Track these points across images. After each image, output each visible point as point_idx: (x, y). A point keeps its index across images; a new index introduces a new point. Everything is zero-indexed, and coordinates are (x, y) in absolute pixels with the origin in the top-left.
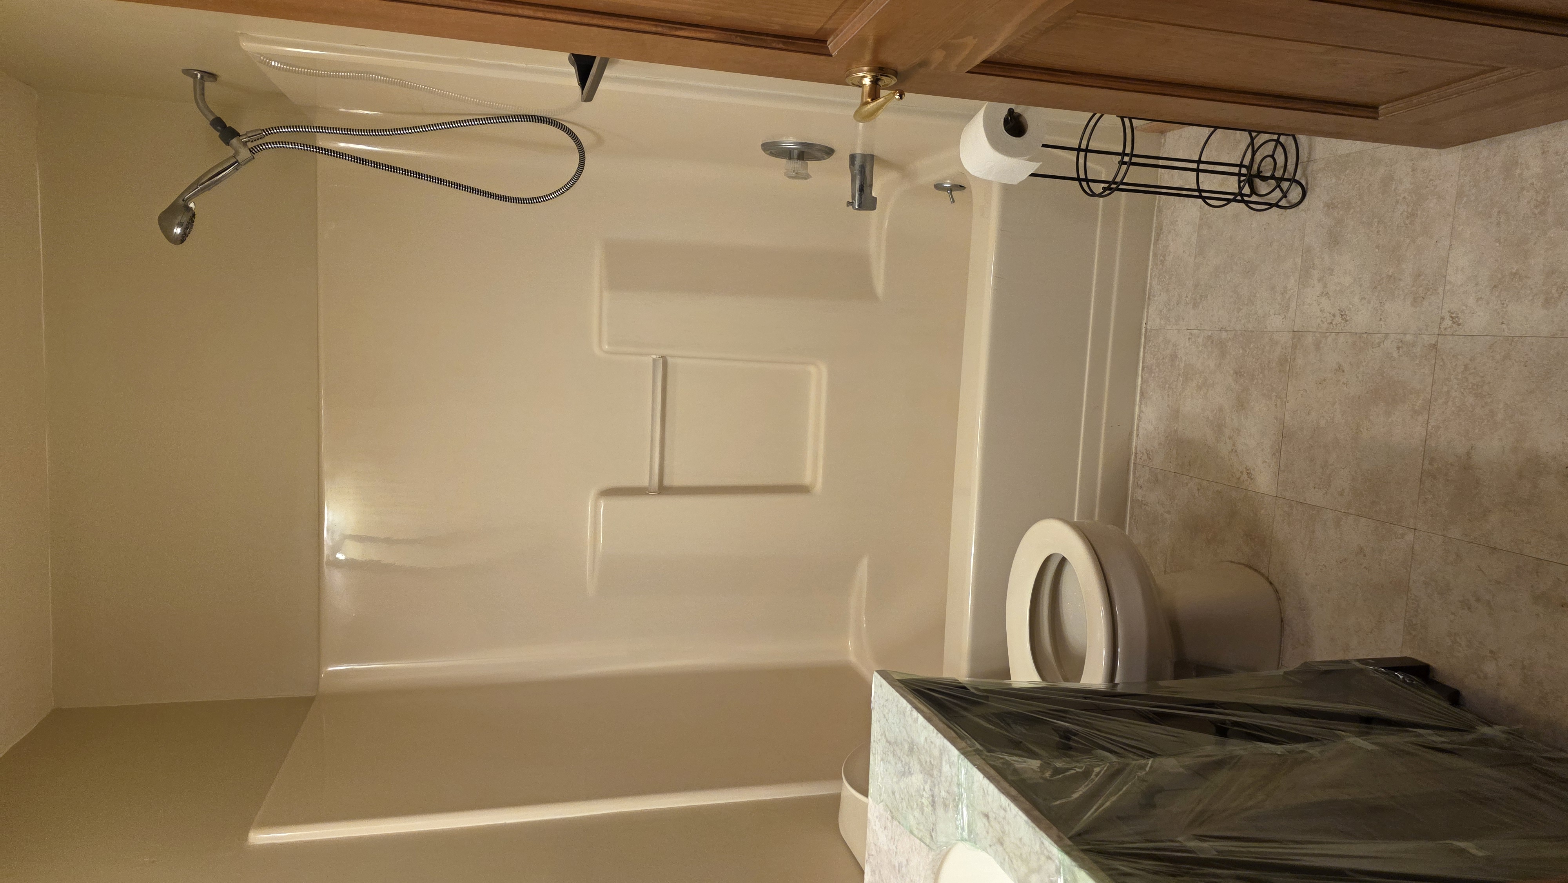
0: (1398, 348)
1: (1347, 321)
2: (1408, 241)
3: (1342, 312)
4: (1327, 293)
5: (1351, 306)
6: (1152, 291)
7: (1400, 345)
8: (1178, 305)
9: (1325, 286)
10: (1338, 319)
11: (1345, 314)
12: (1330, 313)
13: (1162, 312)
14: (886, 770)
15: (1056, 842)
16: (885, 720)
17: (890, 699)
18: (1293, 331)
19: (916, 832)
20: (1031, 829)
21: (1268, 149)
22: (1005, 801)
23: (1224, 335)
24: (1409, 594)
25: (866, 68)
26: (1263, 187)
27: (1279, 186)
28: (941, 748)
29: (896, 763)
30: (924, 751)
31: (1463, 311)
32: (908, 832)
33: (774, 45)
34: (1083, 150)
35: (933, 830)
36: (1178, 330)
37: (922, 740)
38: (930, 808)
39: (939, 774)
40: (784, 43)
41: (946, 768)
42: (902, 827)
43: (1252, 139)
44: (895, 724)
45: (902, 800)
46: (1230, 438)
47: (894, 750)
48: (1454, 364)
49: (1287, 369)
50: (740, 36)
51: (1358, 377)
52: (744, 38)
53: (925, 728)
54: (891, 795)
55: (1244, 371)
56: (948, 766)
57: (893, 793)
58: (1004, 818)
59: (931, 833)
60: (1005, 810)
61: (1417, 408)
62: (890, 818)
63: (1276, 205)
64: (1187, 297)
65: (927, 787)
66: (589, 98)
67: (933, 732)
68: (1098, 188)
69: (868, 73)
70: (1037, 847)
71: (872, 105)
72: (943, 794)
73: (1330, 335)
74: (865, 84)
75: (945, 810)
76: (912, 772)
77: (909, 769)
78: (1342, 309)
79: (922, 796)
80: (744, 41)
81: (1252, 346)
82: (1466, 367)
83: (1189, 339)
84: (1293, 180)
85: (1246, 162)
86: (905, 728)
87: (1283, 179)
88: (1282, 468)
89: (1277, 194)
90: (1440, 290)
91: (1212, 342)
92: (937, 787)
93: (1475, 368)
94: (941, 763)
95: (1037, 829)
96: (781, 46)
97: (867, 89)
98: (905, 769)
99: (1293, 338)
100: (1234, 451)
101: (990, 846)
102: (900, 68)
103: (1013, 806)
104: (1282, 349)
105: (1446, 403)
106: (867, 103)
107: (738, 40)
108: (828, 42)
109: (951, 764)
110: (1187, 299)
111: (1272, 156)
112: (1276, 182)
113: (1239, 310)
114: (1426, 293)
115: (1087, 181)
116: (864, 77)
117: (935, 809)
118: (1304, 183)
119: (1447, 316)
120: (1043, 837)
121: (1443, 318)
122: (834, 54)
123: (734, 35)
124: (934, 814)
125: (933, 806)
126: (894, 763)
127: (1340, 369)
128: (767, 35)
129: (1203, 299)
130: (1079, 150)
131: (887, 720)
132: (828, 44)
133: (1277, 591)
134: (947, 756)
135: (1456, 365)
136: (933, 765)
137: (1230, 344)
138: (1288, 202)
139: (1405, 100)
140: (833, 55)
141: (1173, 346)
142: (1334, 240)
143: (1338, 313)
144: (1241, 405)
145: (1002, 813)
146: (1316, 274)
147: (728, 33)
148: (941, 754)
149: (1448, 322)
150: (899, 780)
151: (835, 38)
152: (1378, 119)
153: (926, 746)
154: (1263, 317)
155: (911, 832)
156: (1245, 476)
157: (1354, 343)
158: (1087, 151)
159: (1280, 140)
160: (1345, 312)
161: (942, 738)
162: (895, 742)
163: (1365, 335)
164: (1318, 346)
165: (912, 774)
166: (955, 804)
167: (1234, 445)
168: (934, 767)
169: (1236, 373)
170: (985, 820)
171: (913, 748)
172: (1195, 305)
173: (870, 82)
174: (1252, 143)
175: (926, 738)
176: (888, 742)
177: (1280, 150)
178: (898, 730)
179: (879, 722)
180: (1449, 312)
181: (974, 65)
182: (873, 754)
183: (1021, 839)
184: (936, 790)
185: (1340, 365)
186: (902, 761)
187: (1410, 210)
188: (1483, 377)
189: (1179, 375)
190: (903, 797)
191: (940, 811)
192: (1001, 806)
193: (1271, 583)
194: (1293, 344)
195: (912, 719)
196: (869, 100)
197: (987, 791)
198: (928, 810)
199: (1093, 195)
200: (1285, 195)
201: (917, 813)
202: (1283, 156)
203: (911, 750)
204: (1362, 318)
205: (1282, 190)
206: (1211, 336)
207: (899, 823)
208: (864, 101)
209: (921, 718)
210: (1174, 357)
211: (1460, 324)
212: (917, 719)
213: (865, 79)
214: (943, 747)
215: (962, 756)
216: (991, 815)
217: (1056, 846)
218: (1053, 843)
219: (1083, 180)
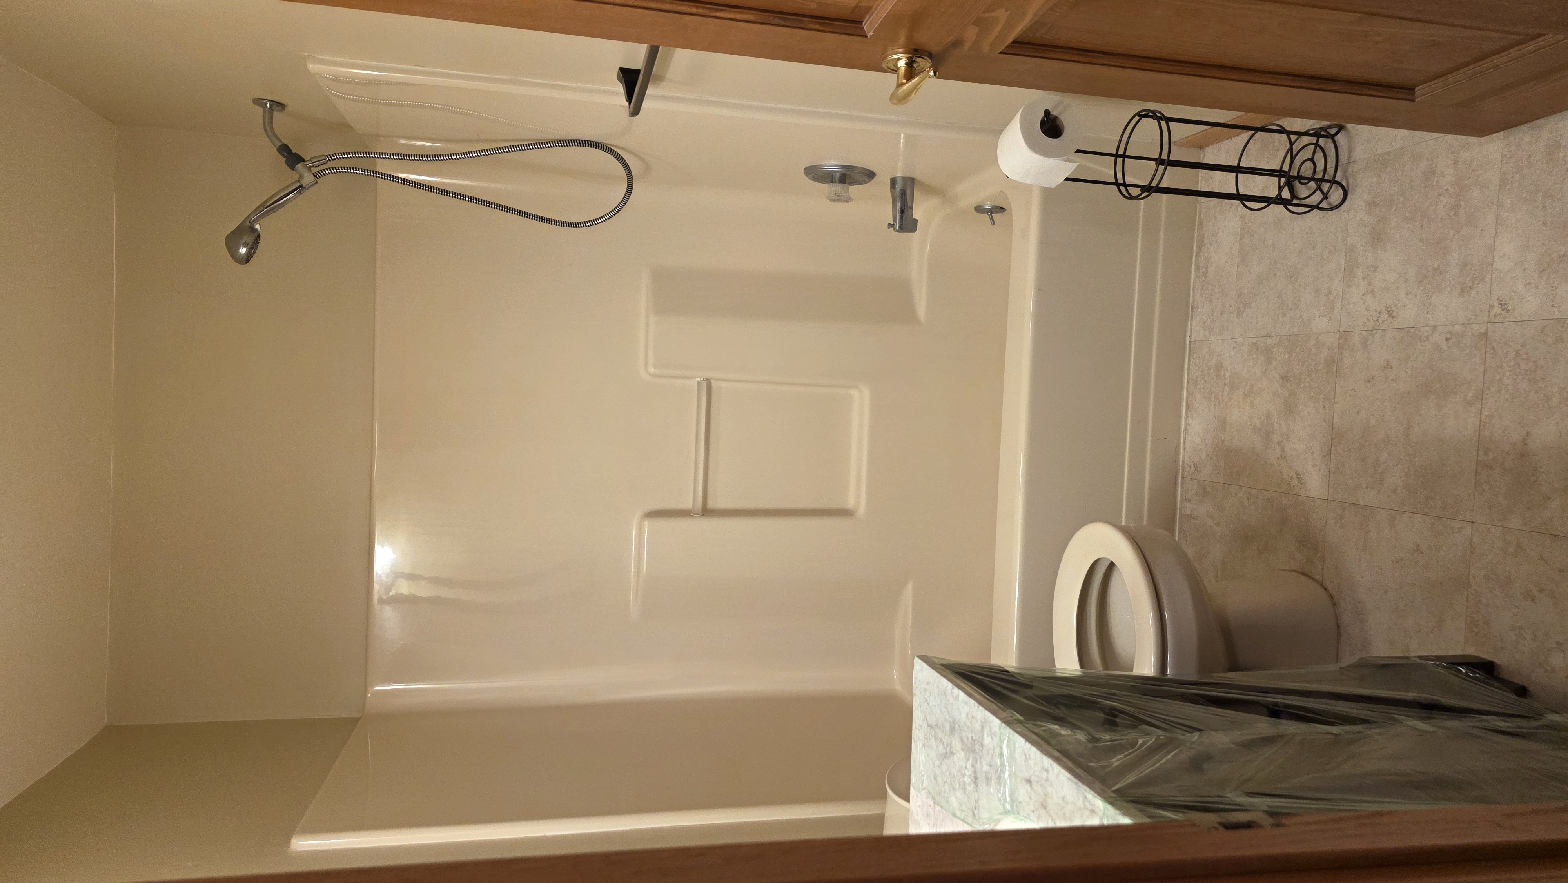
0: (1447, 339)
1: (1393, 317)
2: (1452, 233)
3: (1388, 308)
4: (1372, 290)
5: (1397, 302)
6: (1195, 304)
7: (1449, 336)
8: (1221, 315)
9: (1370, 284)
10: (1384, 316)
11: (1392, 311)
12: (1376, 311)
13: (1206, 324)
14: (928, 756)
15: (1099, 794)
16: (926, 704)
17: (931, 681)
18: (1339, 332)
19: (958, 814)
20: (1074, 785)
21: (1308, 153)
22: (1047, 761)
23: (1269, 341)
24: (1469, 590)
25: (901, 50)
26: (1303, 191)
27: (1319, 188)
28: (983, 721)
29: (937, 747)
30: (965, 728)
31: (1511, 298)
32: (951, 816)
33: (812, 26)
34: (1120, 156)
35: (975, 808)
36: (1223, 340)
37: (964, 716)
38: (973, 785)
39: (981, 748)
40: (820, 24)
41: (987, 740)
42: (944, 812)
43: (1291, 144)
44: (937, 706)
45: (944, 782)
46: (1279, 444)
47: (935, 733)
48: (1505, 351)
49: (1335, 371)
50: (777, 17)
51: (1407, 373)
52: (782, 19)
53: (966, 703)
54: (932, 778)
55: (1290, 376)
56: (990, 738)
57: (935, 778)
58: (1047, 780)
59: (973, 811)
60: (1047, 771)
61: (1469, 398)
62: (932, 803)
63: (1317, 207)
64: (1231, 306)
65: (969, 765)
66: (635, 112)
67: (974, 706)
68: (1135, 192)
69: (904, 55)
70: (1080, 803)
71: (907, 85)
72: (985, 768)
73: (1376, 333)
74: (900, 67)
75: (987, 785)
76: (954, 752)
77: (950, 749)
78: (1388, 306)
79: (964, 775)
80: (782, 23)
81: (1298, 349)
82: (1517, 353)
83: (1234, 348)
84: (1333, 181)
85: (1286, 168)
86: (947, 708)
87: (1323, 180)
88: (1333, 469)
89: (1318, 196)
90: (1488, 279)
91: (1257, 349)
92: (979, 762)
93: (1527, 354)
94: (983, 736)
95: (1080, 784)
96: (817, 27)
97: (902, 70)
98: (946, 750)
99: (1339, 339)
100: (1283, 457)
101: (1033, 812)
102: (934, 49)
103: (1055, 765)
104: (1329, 350)
105: (1499, 391)
106: (903, 84)
107: (777, 21)
108: (864, 23)
109: (993, 735)
110: (1231, 308)
111: (1312, 160)
112: (1316, 184)
113: (1284, 315)
114: (1474, 282)
115: (1126, 185)
116: (899, 59)
117: (977, 786)
118: (1345, 184)
119: (1496, 303)
120: (1086, 791)
121: (1491, 306)
122: (869, 34)
123: (772, 16)
124: (977, 791)
125: (975, 783)
126: (935, 747)
127: (1388, 365)
128: (804, 16)
129: (1246, 308)
130: (1116, 155)
131: (928, 704)
132: (863, 25)
133: (1331, 597)
134: (988, 727)
135: (1508, 352)
136: (974, 741)
137: (1275, 350)
138: (1330, 204)
139: (1441, 79)
140: (868, 36)
141: (1218, 356)
142: (1377, 238)
143: (1383, 310)
144: (1289, 410)
145: (1044, 775)
146: (1360, 273)
147: (766, 14)
148: (982, 727)
149: (1497, 310)
150: (941, 763)
151: (869, 18)
152: (1414, 101)
153: (968, 723)
154: (1309, 320)
155: (954, 815)
156: (1295, 481)
157: (1402, 338)
158: (1124, 156)
159: (1319, 143)
160: (1391, 308)
161: (984, 710)
162: (937, 725)
163: (1413, 330)
164: (1365, 345)
165: (954, 754)
166: (997, 776)
167: (1283, 451)
168: (976, 742)
169: (1282, 378)
170: (1028, 786)
171: (954, 728)
172: (1239, 314)
173: (905, 64)
174: (1291, 149)
175: (967, 714)
176: (930, 726)
177: (1319, 154)
178: (939, 712)
179: (920, 707)
180: (1498, 299)
181: (1006, 45)
182: (914, 741)
183: (1063, 798)
184: (978, 765)
185: (1388, 362)
186: (944, 743)
187: (1453, 201)
188: (1536, 362)
189: (1225, 384)
190: (945, 780)
191: (982, 786)
192: (1043, 768)
193: (1326, 589)
194: (1339, 344)
195: (953, 697)
196: (905, 81)
197: (1029, 755)
198: (970, 788)
199: (1131, 197)
200: (1325, 197)
201: (959, 794)
202: (1323, 160)
203: (952, 729)
204: (1408, 314)
205: (1322, 192)
206: (1255, 343)
207: (941, 807)
208: (900, 82)
209: (962, 695)
210: (1219, 367)
211: (1509, 310)
212: (958, 696)
213: (900, 61)
214: (985, 719)
215: (1003, 725)
216: (1034, 779)
217: (1099, 797)
218: (1096, 795)
219: (1121, 185)
